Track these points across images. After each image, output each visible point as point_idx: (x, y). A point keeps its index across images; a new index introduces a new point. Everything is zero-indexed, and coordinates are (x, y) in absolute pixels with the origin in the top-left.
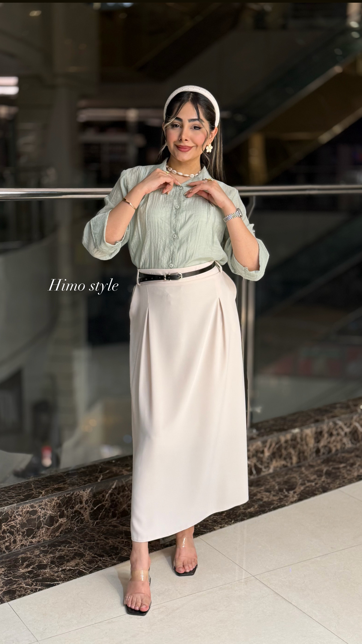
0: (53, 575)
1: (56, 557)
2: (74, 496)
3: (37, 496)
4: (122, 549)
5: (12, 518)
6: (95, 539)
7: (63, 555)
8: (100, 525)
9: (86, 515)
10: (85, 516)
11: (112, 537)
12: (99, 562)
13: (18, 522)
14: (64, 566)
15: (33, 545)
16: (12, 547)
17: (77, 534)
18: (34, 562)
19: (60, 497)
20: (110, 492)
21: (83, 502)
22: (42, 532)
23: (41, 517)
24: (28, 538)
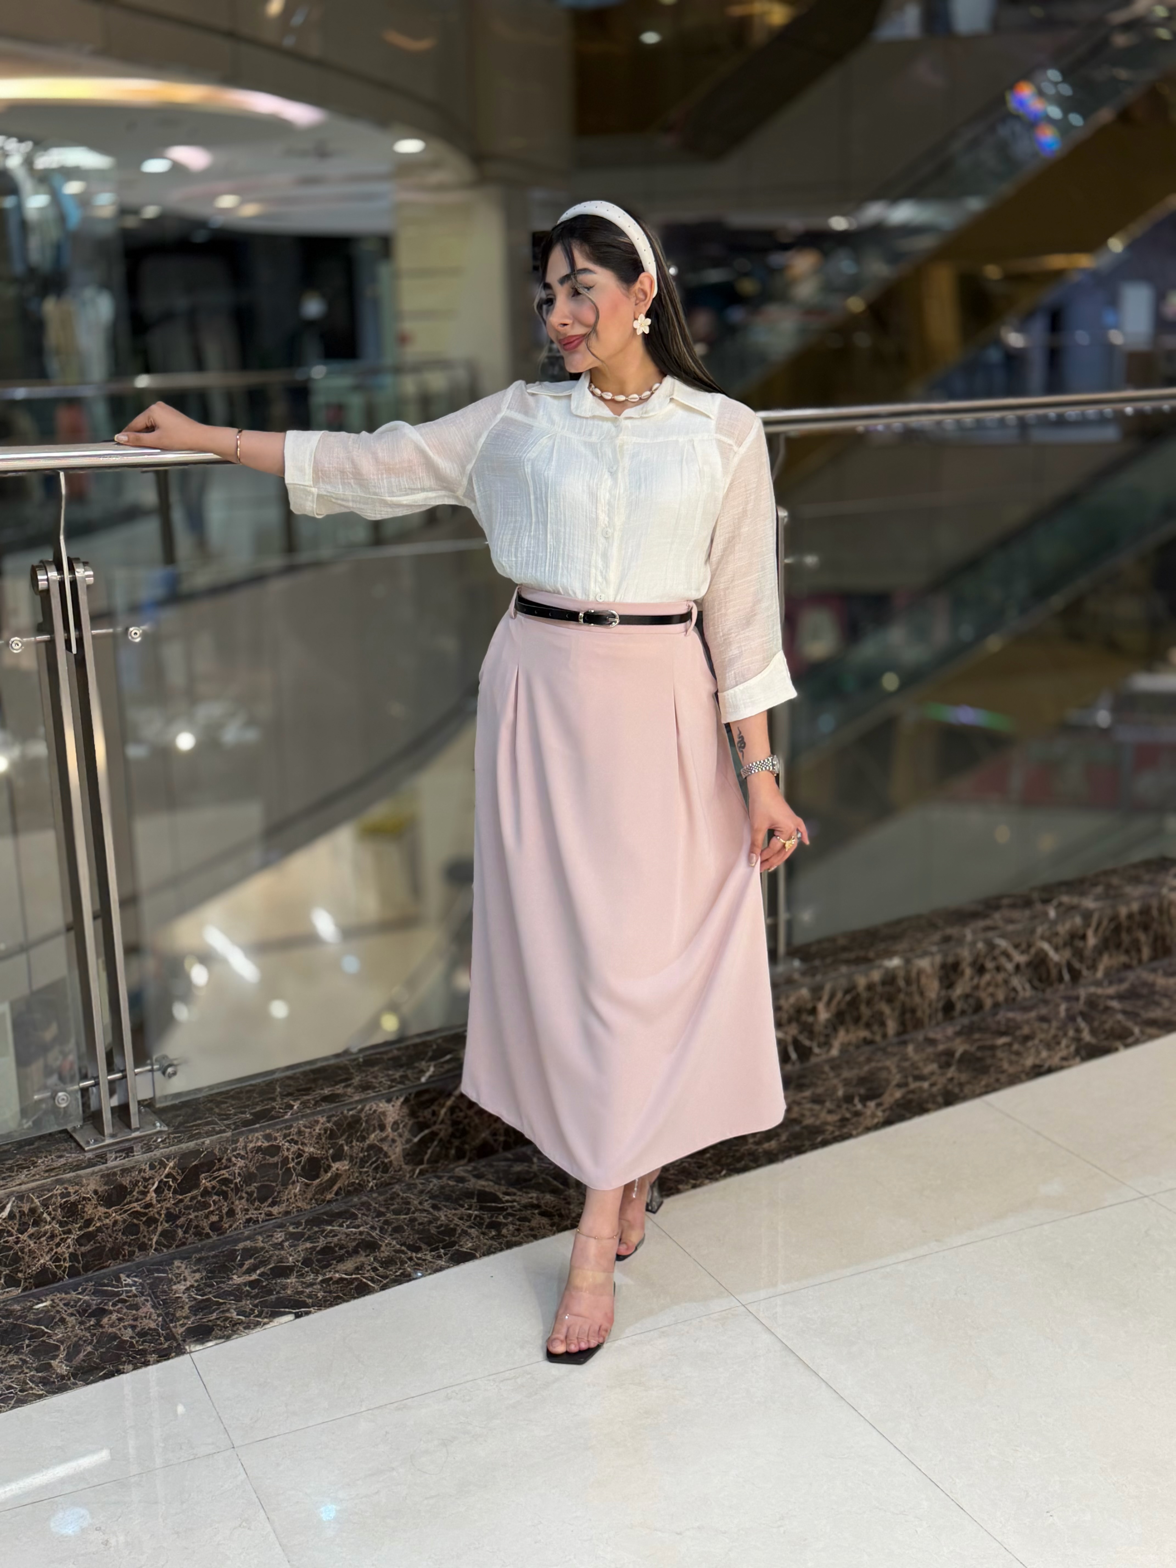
0: (302, 1292)
1: (318, 1249)
2: (366, 1113)
3: (280, 1115)
4: (465, 1232)
5: (222, 1163)
6: (409, 1209)
7: (332, 1245)
8: (428, 1175)
9: (395, 1154)
10: (393, 1157)
11: (448, 1204)
12: (406, 1263)
13: (237, 1171)
14: (330, 1271)
15: (274, 1221)
16: (225, 1225)
17: (375, 1195)
18: (266, 1261)
19: (333, 1116)
20: (449, 1103)
21: (387, 1125)
22: (294, 1193)
23: (290, 1160)
24: (262, 1206)
